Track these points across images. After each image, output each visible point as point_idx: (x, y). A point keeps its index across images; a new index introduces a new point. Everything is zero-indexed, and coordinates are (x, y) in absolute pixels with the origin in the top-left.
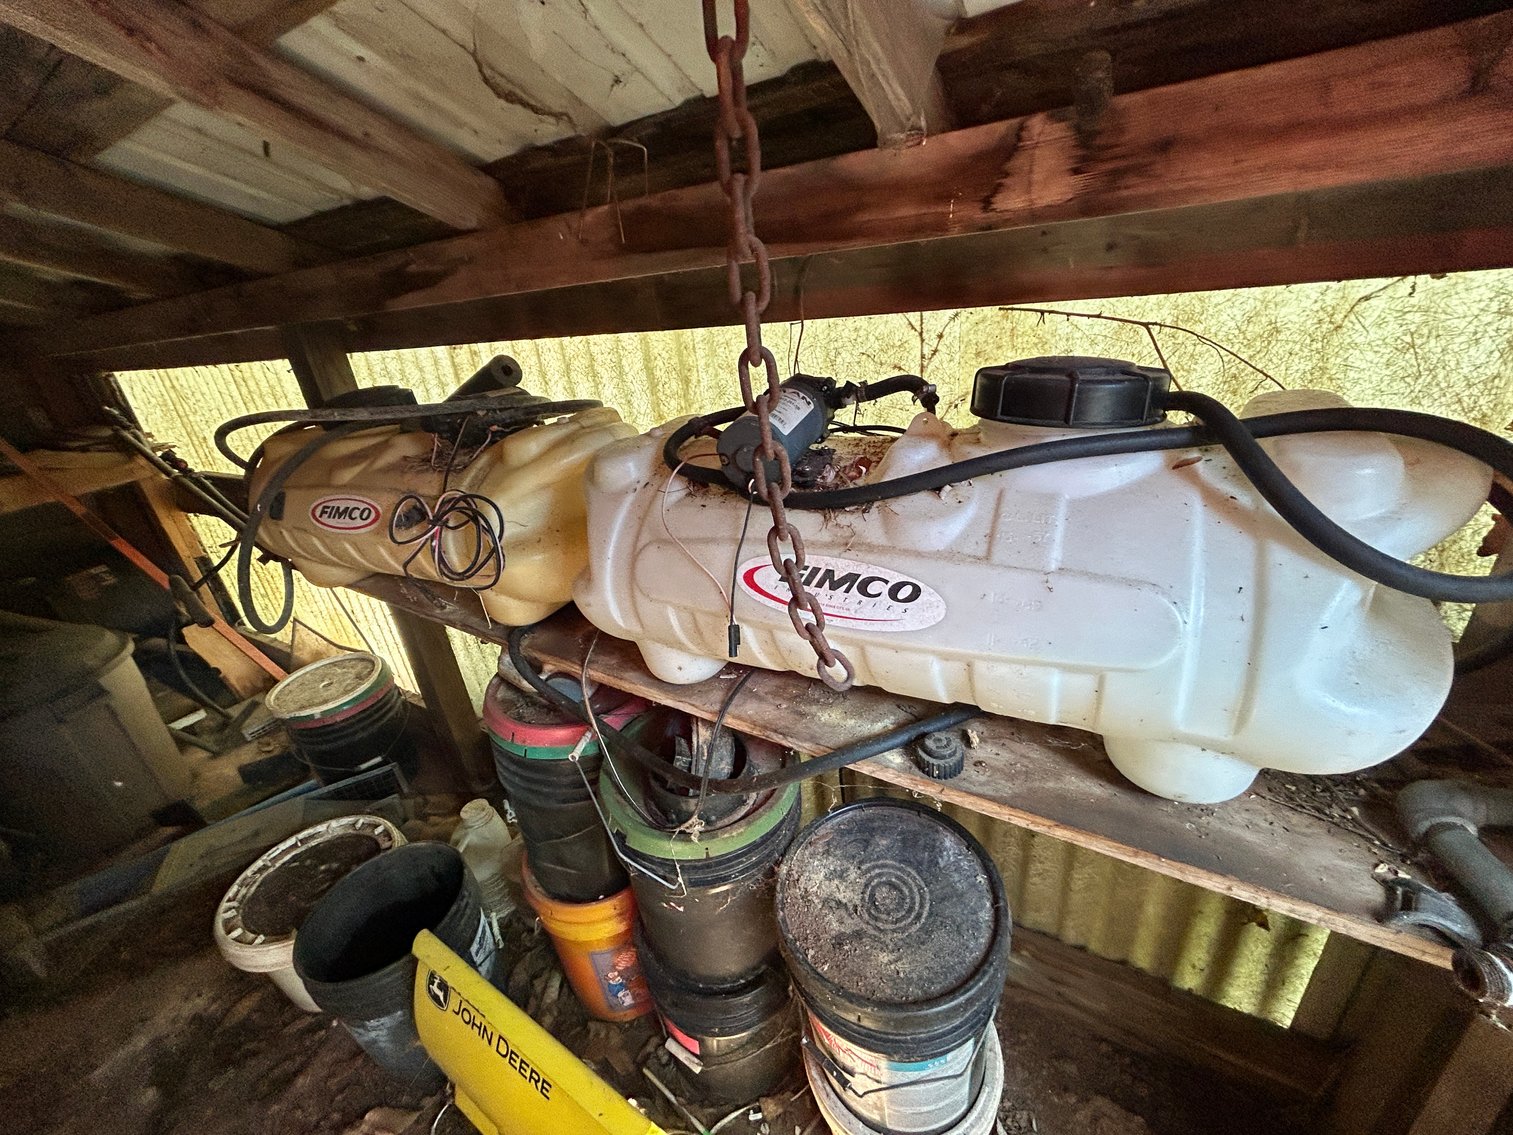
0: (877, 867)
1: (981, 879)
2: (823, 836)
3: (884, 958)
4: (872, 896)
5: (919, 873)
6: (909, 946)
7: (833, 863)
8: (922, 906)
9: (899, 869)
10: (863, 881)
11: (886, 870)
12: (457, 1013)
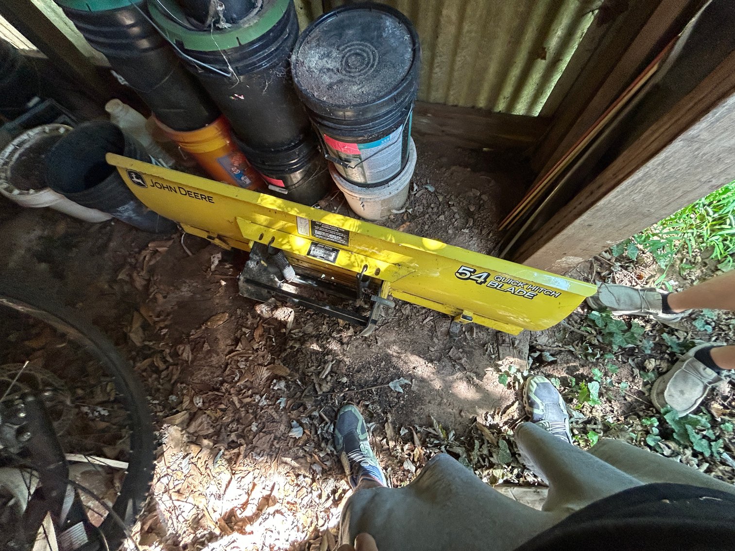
0: (348, 46)
1: (407, 37)
2: (315, 37)
3: (355, 88)
4: (347, 62)
5: (372, 44)
6: (367, 80)
7: (322, 50)
8: (374, 60)
9: (360, 45)
10: (341, 56)
11: (353, 47)
12: (153, 186)
